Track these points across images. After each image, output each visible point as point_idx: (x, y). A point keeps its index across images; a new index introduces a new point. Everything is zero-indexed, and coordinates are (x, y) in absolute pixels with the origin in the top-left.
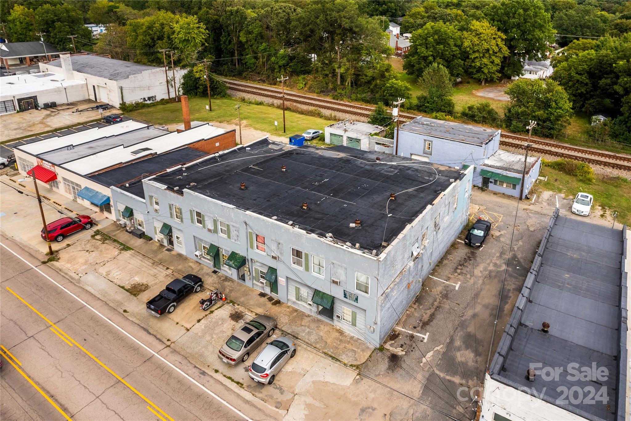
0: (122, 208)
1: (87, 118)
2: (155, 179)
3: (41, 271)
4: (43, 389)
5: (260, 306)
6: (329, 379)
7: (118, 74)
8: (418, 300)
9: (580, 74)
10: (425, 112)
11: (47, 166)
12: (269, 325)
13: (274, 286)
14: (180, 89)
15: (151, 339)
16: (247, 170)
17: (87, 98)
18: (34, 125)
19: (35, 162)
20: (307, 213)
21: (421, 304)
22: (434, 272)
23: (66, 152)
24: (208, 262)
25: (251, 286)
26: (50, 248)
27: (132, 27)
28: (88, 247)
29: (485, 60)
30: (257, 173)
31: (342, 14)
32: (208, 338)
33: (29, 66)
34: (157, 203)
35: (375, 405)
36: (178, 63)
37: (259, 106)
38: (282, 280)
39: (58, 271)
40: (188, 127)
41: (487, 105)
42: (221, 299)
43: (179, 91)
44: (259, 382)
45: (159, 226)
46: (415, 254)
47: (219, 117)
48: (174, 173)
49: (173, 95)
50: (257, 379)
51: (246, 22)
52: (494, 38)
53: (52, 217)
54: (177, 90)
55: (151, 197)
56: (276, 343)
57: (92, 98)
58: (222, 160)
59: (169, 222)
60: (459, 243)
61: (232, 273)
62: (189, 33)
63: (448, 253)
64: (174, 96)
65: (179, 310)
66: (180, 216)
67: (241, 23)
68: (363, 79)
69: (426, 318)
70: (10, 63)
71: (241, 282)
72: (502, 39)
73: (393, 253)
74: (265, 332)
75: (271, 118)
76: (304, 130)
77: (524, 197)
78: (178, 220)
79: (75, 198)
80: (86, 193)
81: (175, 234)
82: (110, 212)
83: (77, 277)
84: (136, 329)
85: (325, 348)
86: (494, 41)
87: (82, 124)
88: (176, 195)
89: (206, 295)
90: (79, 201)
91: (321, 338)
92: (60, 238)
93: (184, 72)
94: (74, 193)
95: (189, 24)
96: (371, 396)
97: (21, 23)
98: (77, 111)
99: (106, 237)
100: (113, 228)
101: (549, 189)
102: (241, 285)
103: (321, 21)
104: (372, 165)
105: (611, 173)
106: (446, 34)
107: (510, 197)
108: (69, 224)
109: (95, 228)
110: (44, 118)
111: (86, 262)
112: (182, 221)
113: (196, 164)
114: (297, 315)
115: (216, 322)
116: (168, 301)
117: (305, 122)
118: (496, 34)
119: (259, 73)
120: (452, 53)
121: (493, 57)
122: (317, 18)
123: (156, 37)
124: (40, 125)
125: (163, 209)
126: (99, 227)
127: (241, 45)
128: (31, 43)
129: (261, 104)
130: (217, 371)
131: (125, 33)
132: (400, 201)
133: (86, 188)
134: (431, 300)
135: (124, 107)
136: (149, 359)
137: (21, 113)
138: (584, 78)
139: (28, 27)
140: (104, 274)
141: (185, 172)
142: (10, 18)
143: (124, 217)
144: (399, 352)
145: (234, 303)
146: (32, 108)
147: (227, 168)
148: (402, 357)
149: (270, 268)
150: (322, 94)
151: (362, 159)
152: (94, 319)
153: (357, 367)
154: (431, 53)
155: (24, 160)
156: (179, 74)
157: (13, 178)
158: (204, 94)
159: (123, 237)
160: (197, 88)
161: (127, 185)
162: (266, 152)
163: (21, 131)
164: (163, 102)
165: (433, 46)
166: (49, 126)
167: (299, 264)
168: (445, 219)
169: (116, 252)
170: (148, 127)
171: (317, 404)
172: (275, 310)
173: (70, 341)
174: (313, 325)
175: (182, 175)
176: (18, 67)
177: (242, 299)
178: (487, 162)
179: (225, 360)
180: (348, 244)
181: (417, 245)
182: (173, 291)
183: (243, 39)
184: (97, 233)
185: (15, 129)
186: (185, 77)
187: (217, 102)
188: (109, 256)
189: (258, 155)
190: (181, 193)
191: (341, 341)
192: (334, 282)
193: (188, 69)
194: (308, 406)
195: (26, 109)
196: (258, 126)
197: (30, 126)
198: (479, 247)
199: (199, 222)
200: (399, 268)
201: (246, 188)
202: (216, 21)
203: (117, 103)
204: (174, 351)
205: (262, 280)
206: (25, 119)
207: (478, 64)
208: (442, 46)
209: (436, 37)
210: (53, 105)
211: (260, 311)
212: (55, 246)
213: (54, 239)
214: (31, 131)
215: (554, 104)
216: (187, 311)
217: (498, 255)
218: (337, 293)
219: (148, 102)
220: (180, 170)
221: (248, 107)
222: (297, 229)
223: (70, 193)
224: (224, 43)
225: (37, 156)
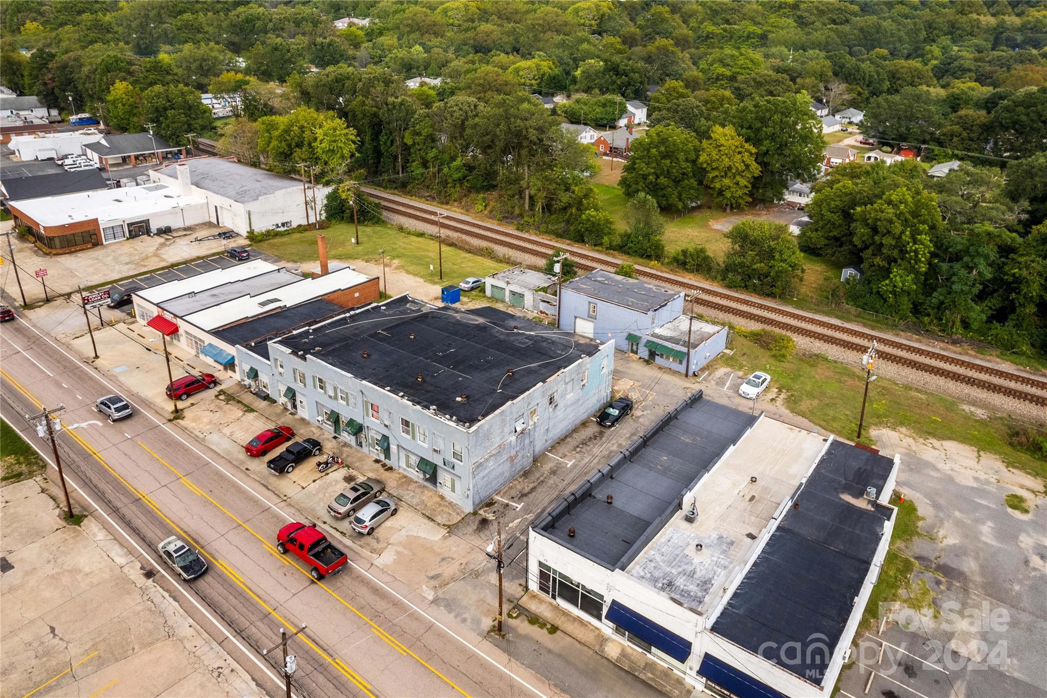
0: (247, 368)
1: (208, 249)
2: (280, 342)
3: (168, 428)
4: (178, 526)
5: (372, 471)
6: (422, 534)
7: (245, 192)
8: (526, 474)
9: (833, 212)
10: (629, 254)
11: (168, 316)
12: (376, 488)
13: (387, 452)
14: (323, 212)
15: (269, 493)
16: (375, 335)
17: (207, 220)
18: (147, 258)
19: (155, 312)
20: (421, 385)
21: (526, 478)
22: (553, 448)
23: (186, 300)
24: (329, 428)
25: (367, 452)
26: (176, 406)
27: (264, 126)
28: (212, 407)
29: (726, 181)
30: (383, 339)
31: (528, 123)
32: (321, 495)
33: (134, 166)
34: (281, 366)
35: (455, 556)
36: (319, 179)
37: (420, 239)
38: (393, 448)
39: (184, 429)
40: (325, 272)
41: (702, 251)
42: (338, 463)
43: (320, 214)
44: (359, 533)
45: (283, 389)
46: (519, 429)
47: (366, 254)
48: (300, 335)
49: (312, 220)
50: (358, 529)
51: (412, 120)
52: (739, 153)
53: (178, 374)
54: (318, 213)
55: (276, 360)
56: (378, 503)
57: (215, 221)
58: (352, 322)
59: (293, 386)
60: (592, 421)
61: (351, 439)
62: (335, 141)
63: (575, 430)
64: (314, 221)
65: (297, 471)
66: (303, 380)
67: (406, 121)
68: (557, 205)
69: (527, 490)
70: (110, 162)
71: (358, 448)
72: (751, 154)
73: (486, 427)
74: (372, 492)
75: (430, 257)
76: (463, 276)
77: (691, 373)
78: (301, 385)
79: (198, 353)
80: (209, 350)
81: (299, 398)
82: (235, 371)
83: (202, 436)
84: (257, 485)
85: (424, 509)
86: (739, 156)
87: (202, 258)
88: (299, 360)
89: (323, 459)
90: (202, 356)
91: (423, 502)
92: (184, 397)
93: (328, 190)
94: (197, 348)
95: (335, 129)
96: (454, 549)
97: (124, 105)
98: (196, 240)
99: (230, 398)
100: (237, 388)
101: (728, 365)
102: (358, 451)
103: (501, 131)
104: (508, 335)
105: (819, 348)
106: (674, 145)
107: (675, 373)
108: (192, 383)
109: (218, 388)
110: (158, 249)
111: (210, 422)
112: (305, 385)
113: (325, 326)
114: (407, 481)
115: (330, 484)
116: (288, 462)
117: (471, 264)
118: (742, 147)
119: (428, 187)
120: (681, 171)
121: (738, 178)
122: (498, 125)
123: (294, 144)
124: (155, 259)
125: (287, 372)
126: (223, 387)
127: (406, 148)
128: (137, 136)
129: (421, 235)
130: (325, 523)
131: (256, 132)
132: (516, 376)
133: (210, 344)
134: (538, 475)
135: (252, 236)
136: (268, 509)
137: (131, 241)
138: (836, 218)
139: (132, 110)
140: (228, 434)
141: (311, 334)
142: (109, 98)
143: (249, 378)
144: (491, 517)
145: (349, 467)
146: (143, 234)
147: (356, 332)
148: (491, 521)
149: (384, 435)
150: (504, 222)
151: (501, 326)
152: (218, 474)
153: (449, 527)
154: (653, 171)
155: (142, 307)
156: (321, 193)
157: (131, 327)
158: (351, 220)
159: (248, 398)
160: (343, 212)
161: (253, 344)
162: (402, 313)
163: (134, 266)
164: (301, 229)
165: (657, 160)
166: (164, 260)
167: (408, 433)
168: (568, 397)
169: (240, 413)
170: (279, 270)
171: (406, 552)
172: (385, 475)
173: (198, 491)
174: (418, 490)
175: (308, 338)
176: (121, 168)
177: (357, 464)
178: (658, 331)
179: (333, 513)
180: (448, 416)
181: (522, 421)
182: (292, 453)
183: (409, 141)
184: (222, 392)
185: (127, 264)
186: (328, 197)
187: (366, 230)
188: (233, 417)
189: (392, 317)
190: (305, 359)
191: (440, 505)
192: (435, 451)
193: (333, 187)
194: (398, 553)
195: (137, 236)
196: (411, 268)
197: (143, 260)
198: (610, 427)
199: (321, 388)
200: (497, 441)
201: (369, 355)
202: (375, 115)
203: (243, 230)
204: (290, 505)
205: (377, 447)
206: (136, 250)
207: (718, 186)
208: (668, 162)
209: (662, 149)
210: (165, 231)
211: (371, 475)
212: (180, 404)
213: (179, 398)
214: (145, 266)
215: (777, 256)
216: (305, 472)
217: (628, 436)
218: (437, 460)
219: (282, 229)
220: (307, 332)
221: (405, 240)
222: (405, 401)
223: (192, 348)
224: (385, 143)
225: (157, 305)
